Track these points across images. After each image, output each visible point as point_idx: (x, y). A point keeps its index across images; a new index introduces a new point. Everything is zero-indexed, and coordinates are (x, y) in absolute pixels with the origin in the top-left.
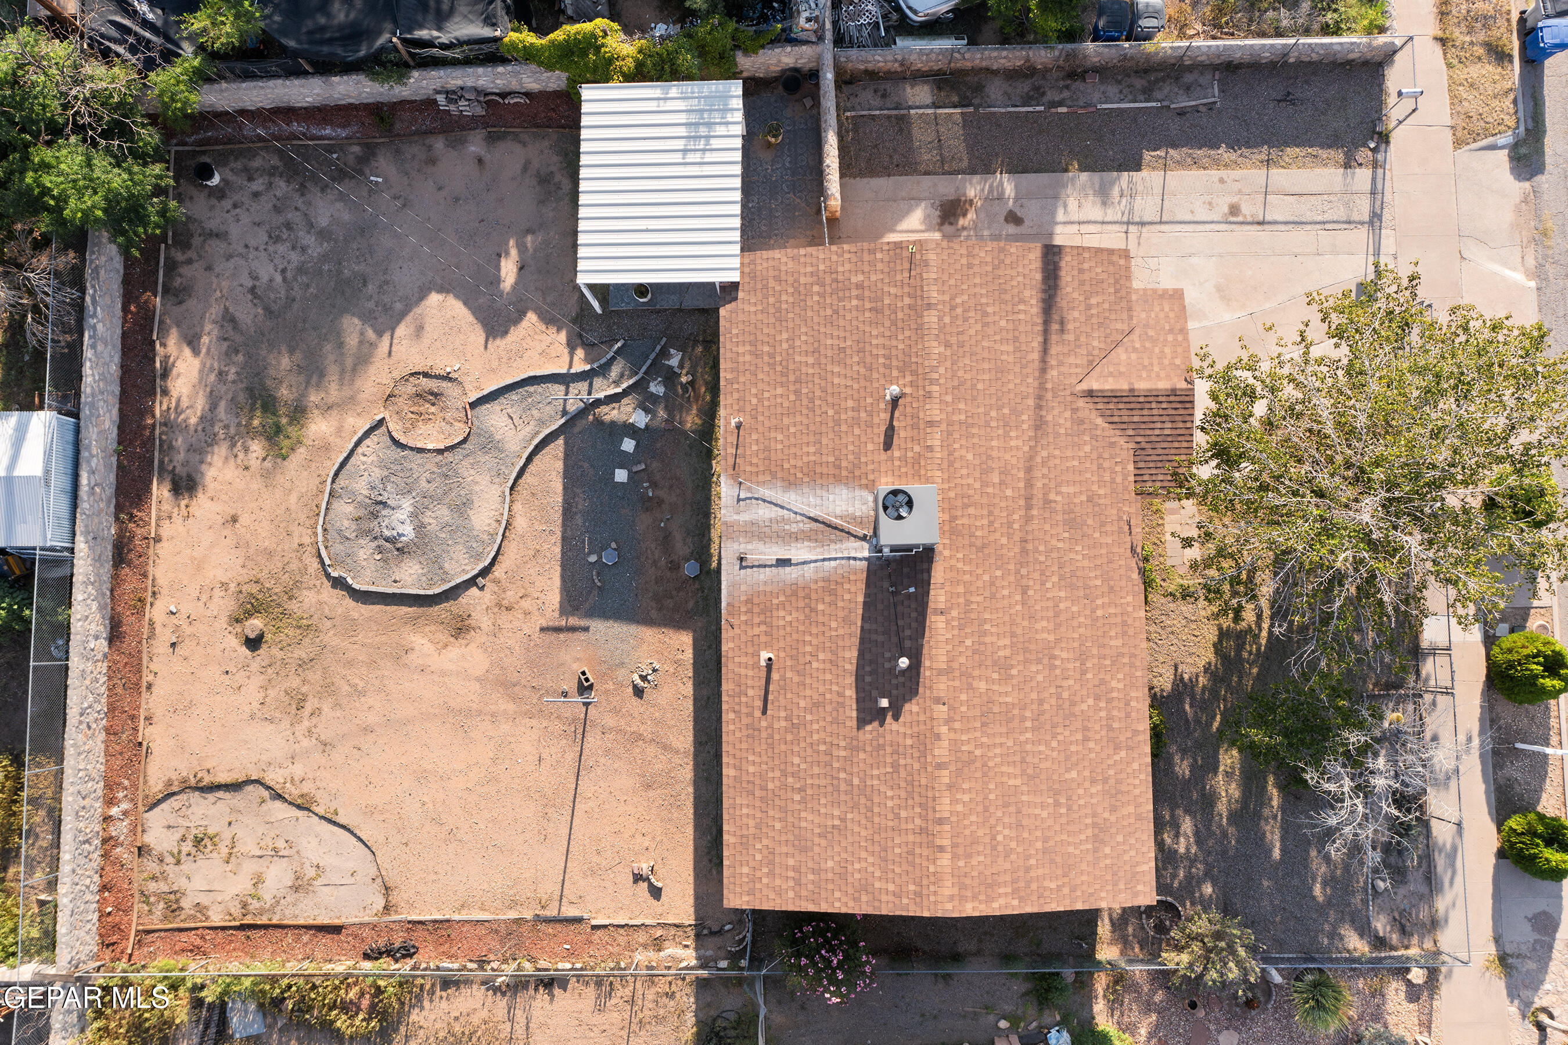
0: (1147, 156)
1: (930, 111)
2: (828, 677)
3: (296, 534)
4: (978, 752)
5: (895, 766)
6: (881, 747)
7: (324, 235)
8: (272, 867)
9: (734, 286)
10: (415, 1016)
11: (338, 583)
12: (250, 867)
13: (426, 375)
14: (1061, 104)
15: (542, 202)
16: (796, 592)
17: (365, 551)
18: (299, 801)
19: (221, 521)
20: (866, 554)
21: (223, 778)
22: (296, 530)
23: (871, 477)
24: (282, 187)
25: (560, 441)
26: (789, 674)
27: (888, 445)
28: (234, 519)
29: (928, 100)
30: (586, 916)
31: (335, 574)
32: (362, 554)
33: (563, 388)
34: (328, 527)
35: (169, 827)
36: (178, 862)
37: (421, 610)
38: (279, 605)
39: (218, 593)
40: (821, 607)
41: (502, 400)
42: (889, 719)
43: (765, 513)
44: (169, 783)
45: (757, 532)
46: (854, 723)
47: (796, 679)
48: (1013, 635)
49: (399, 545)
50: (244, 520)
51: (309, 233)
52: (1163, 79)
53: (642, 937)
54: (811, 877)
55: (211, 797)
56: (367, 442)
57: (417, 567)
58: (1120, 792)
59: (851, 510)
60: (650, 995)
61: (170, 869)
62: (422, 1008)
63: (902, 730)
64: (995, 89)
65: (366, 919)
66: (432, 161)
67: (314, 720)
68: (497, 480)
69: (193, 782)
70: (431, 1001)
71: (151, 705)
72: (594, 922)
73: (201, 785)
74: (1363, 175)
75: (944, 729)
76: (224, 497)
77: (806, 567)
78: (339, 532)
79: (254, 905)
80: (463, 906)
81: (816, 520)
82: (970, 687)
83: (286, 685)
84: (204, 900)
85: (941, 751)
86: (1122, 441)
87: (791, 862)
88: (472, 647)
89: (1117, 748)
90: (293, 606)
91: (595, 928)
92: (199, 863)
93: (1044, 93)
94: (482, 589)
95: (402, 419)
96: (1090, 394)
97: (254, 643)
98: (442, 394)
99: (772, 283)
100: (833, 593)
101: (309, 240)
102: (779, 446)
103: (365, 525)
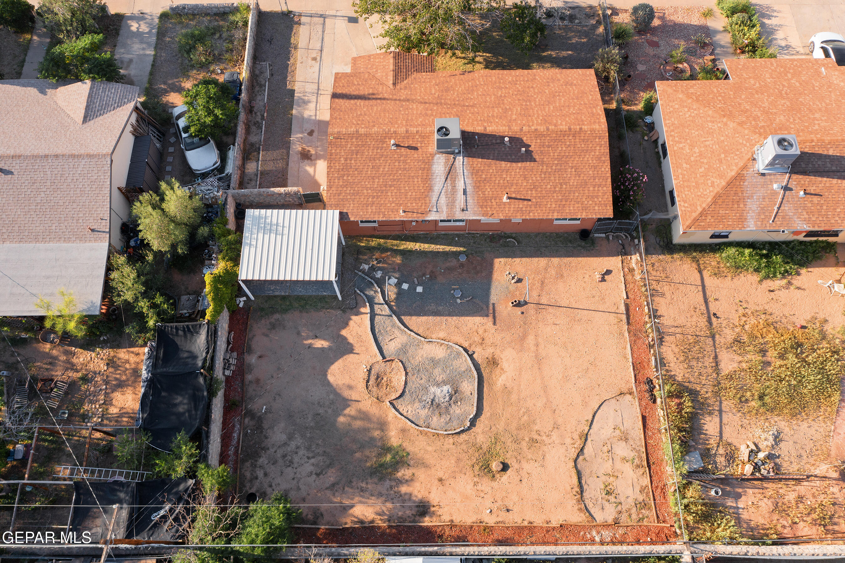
0: (289, 87)
1: (260, 163)
2: (513, 173)
3: (448, 446)
4: (541, 118)
5: (549, 146)
6: (541, 152)
7: (291, 437)
8: (617, 453)
9: (341, 213)
10: (679, 379)
11: (473, 422)
12: (619, 465)
13: (368, 381)
14: (263, 116)
15: (284, 328)
16: (477, 187)
17: (456, 410)
18: (583, 439)
19: (441, 488)
20: (461, 158)
21: (575, 480)
22: (446, 446)
23: (429, 155)
24: (263, 460)
25: (403, 317)
26: (513, 190)
27: (416, 149)
28: (440, 480)
29: (255, 164)
30: (623, 301)
31: (468, 424)
32: (458, 411)
33: (377, 317)
34: (444, 429)
35: (603, 509)
36: (620, 503)
37: (485, 382)
38: (485, 454)
39: (479, 487)
40: (484, 176)
41: (382, 344)
42: (530, 149)
43: (443, 200)
44: (580, 510)
45: (451, 204)
46: (532, 163)
47: (515, 187)
48: (493, 107)
49: (453, 392)
50: (440, 474)
51: (289, 445)
52: (257, 81)
53: (629, 277)
54: (597, 180)
55: (585, 487)
56: (401, 410)
57: (464, 383)
58: (552, 78)
59: (442, 164)
60: (654, 273)
61: (624, 507)
62: (674, 375)
63: (534, 144)
64: (253, 139)
65: (637, 403)
66: (258, 381)
67: (542, 434)
68: (421, 346)
69: (579, 496)
70: (671, 371)
71: (540, 522)
72: (625, 297)
73: (580, 492)
74: (303, 19)
75: (533, 128)
76: (428, 486)
77: (467, 182)
78: (447, 423)
79: (637, 461)
80: (625, 357)
81: (447, 178)
82: (515, 120)
83: (525, 449)
84: (637, 489)
85: (542, 128)
86: (413, 76)
87: (591, 189)
88: (502, 356)
89: (535, 79)
90: (485, 447)
91: (628, 298)
92: (619, 492)
93: (258, 122)
94: (474, 352)
95: (389, 393)
96: (394, 84)
97: (505, 467)
98: (378, 374)
99: (341, 197)
100: (478, 171)
101: (293, 444)
102: (414, 194)
103: (443, 410)
